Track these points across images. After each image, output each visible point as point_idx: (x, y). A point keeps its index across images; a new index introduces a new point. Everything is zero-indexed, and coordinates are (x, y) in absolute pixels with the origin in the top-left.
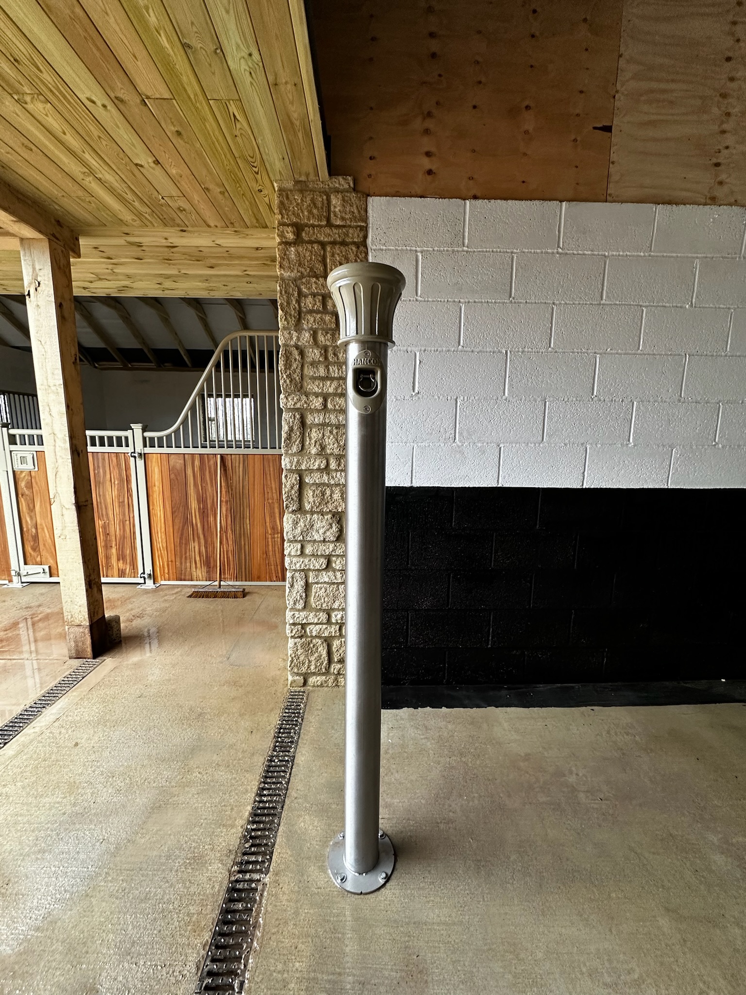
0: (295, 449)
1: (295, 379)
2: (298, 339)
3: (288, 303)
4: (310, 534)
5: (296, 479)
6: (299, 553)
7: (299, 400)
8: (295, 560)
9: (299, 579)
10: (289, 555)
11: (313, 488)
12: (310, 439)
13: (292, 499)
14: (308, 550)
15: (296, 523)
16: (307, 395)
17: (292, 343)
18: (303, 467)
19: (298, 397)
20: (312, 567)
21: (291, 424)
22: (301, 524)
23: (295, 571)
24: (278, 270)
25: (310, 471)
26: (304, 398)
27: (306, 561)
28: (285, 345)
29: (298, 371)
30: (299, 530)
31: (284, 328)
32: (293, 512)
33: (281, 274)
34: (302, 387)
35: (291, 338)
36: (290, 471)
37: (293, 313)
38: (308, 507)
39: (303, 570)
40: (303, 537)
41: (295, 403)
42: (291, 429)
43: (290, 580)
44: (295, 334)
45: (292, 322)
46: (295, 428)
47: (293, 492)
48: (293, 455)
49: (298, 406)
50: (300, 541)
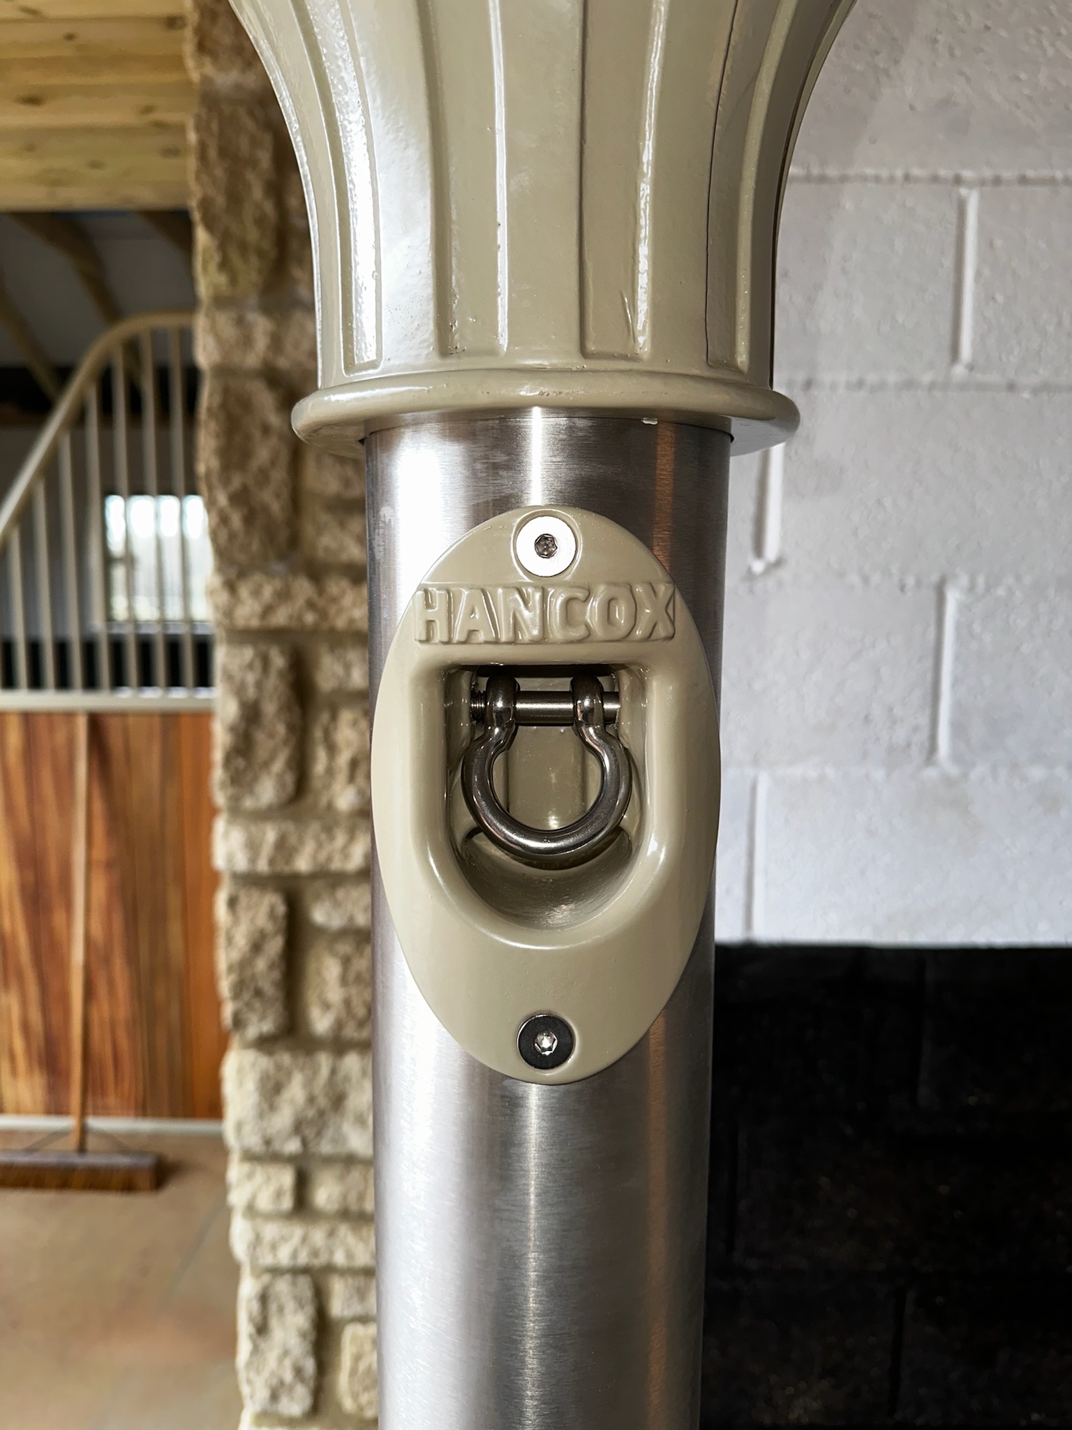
0: (267, 791)
1: (265, 509)
2: (276, 343)
3: (235, 198)
4: (329, 1133)
5: (272, 914)
6: (287, 1203)
7: (284, 595)
8: (271, 1230)
9: (290, 1305)
10: (251, 1210)
11: (345, 948)
12: (332, 749)
13: (258, 993)
14: (325, 1194)
15: (271, 1090)
16: (317, 572)
17: (252, 360)
18: (303, 864)
19: (278, 584)
20: (339, 1259)
21: (251, 693)
22: (295, 1092)
23: (275, 1271)
24: (190, 63)
25: (331, 880)
26: (303, 588)
27: (318, 1236)
28: (224, 371)
29: (279, 475)
30: (283, 1119)
31: (220, 302)
32: (264, 1044)
33: (206, 80)
34: (294, 541)
35: (246, 341)
36: (250, 880)
37: (253, 235)
38: (321, 1022)
39: (306, 1270)
40: (305, 1143)
41: (268, 610)
42: (251, 715)
43: (255, 1306)
44: (261, 326)
45: (251, 273)
46: (270, 708)
47: (261, 964)
48: (262, 816)
49: (280, 618)
50: (291, 1159)
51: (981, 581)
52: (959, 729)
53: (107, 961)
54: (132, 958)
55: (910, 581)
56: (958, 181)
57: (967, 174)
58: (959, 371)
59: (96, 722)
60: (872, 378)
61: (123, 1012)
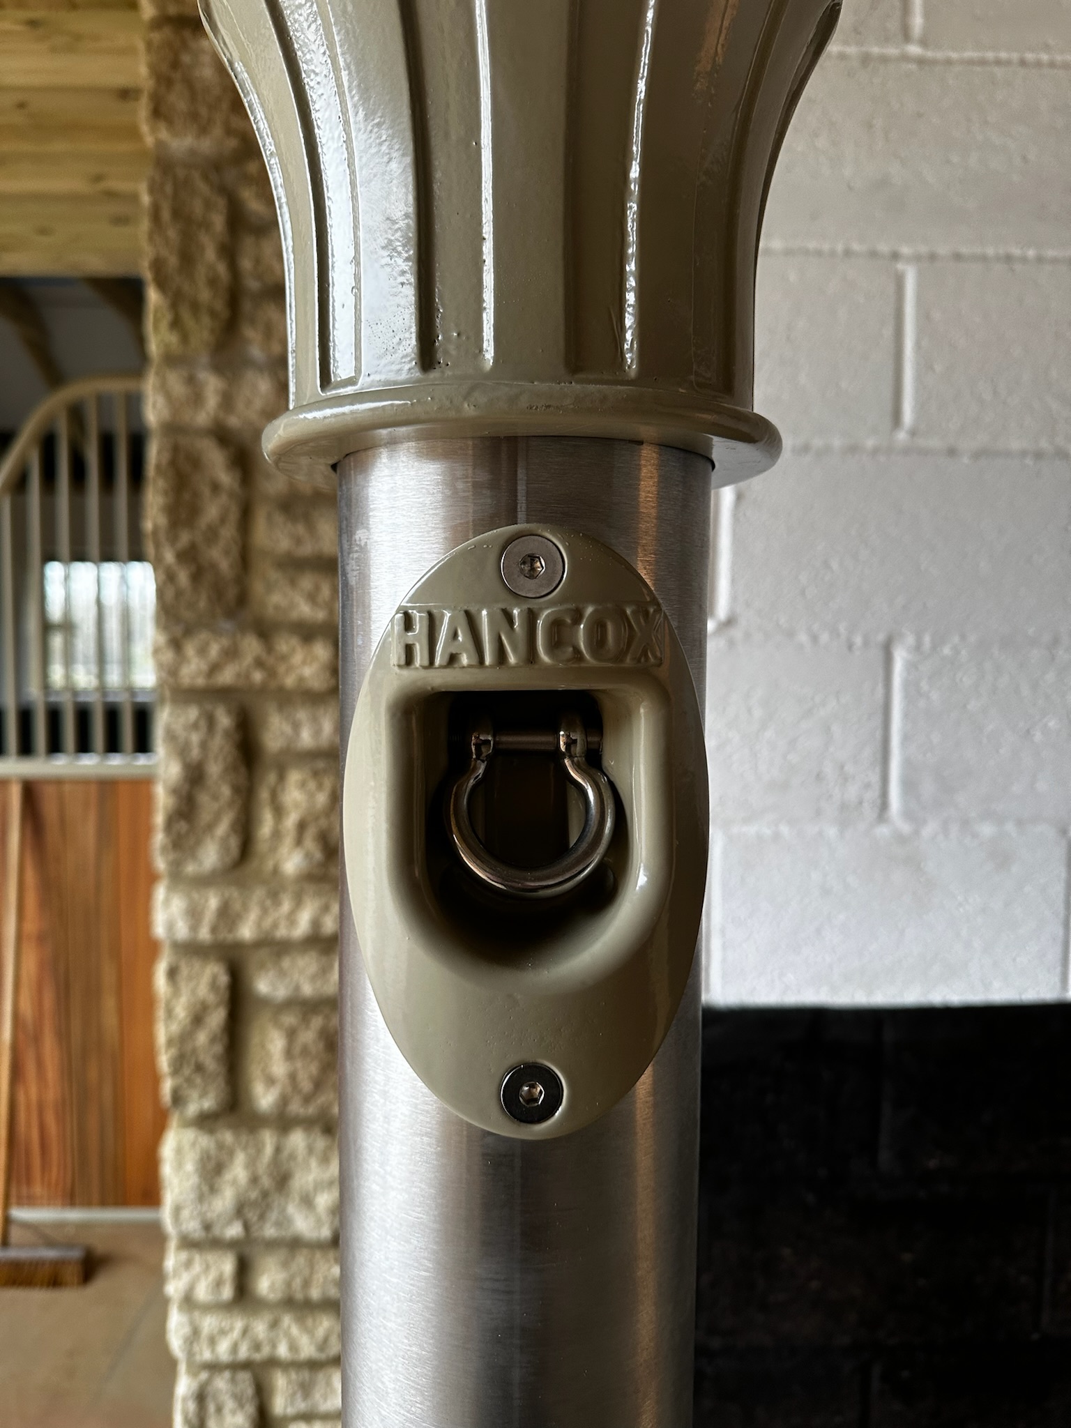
0: (210, 856)
1: (213, 566)
2: (227, 401)
3: (188, 258)
4: (273, 1216)
5: (213, 985)
6: (227, 1292)
7: (231, 653)
8: (209, 1323)
9: (229, 1404)
10: (188, 1301)
11: (289, 1019)
12: (279, 811)
13: (199, 1068)
14: (267, 1282)
15: (212, 1171)
16: (265, 631)
17: (203, 417)
18: (246, 932)
19: (225, 642)
20: (283, 1351)
21: (195, 753)
22: (238, 1171)
23: (214, 1367)
24: (145, 128)
25: (275, 948)
26: (251, 646)
27: (260, 1328)
28: (173, 429)
29: (228, 532)
30: (224, 1202)
31: (171, 360)
32: (205, 1122)
33: (160, 144)
34: (243, 599)
35: (197, 398)
36: (191, 949)
37: (205, 295)
38: (265, 1098)
39: (247, 1365)
40: (246, 1227)
41: (214, 669)
42: (195, 776)
43: (192, 1406)
44: (212, 385)
45: (202, 332)
46: (214, 769)
47: (202, 1038)
48: (204, 882)
49: (227, 676)
50: (233, 1245)
51: (927, 639)
52: (909, 786)
53: (37, 1039)
54: (63, 1036)
55: (858, 640)
56: (895, 256)
57: (906, 250)
58: (902, 436)
59: (30, 790)
60: (817, 442)
61: (52, 1095)
